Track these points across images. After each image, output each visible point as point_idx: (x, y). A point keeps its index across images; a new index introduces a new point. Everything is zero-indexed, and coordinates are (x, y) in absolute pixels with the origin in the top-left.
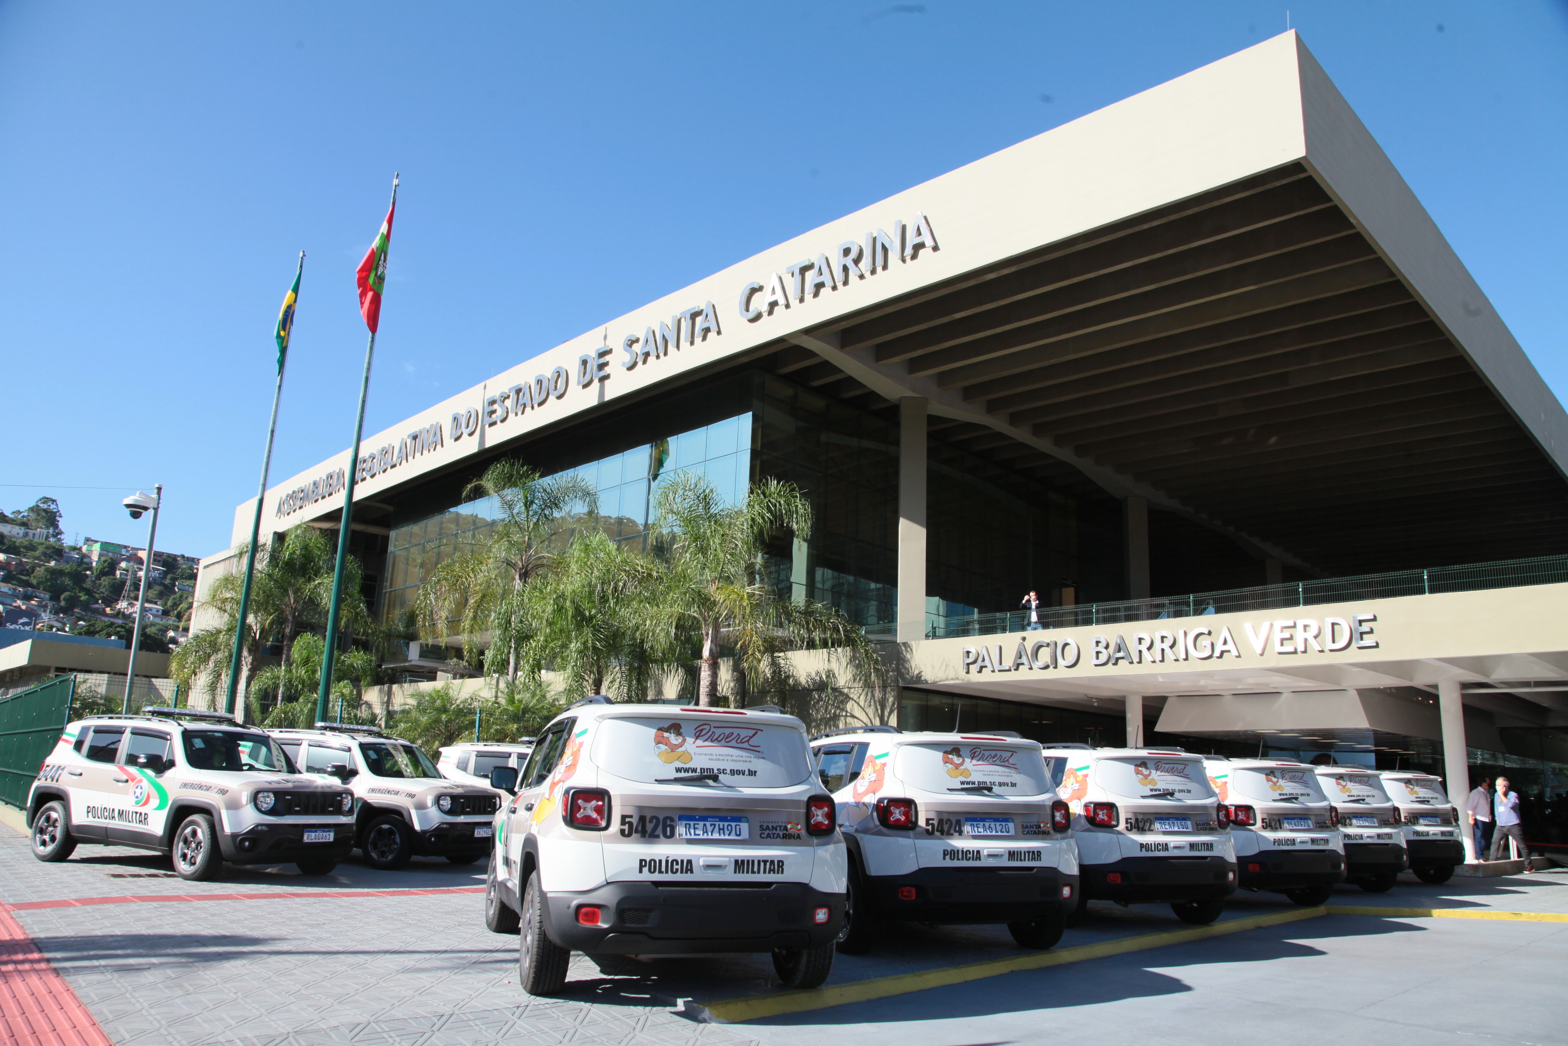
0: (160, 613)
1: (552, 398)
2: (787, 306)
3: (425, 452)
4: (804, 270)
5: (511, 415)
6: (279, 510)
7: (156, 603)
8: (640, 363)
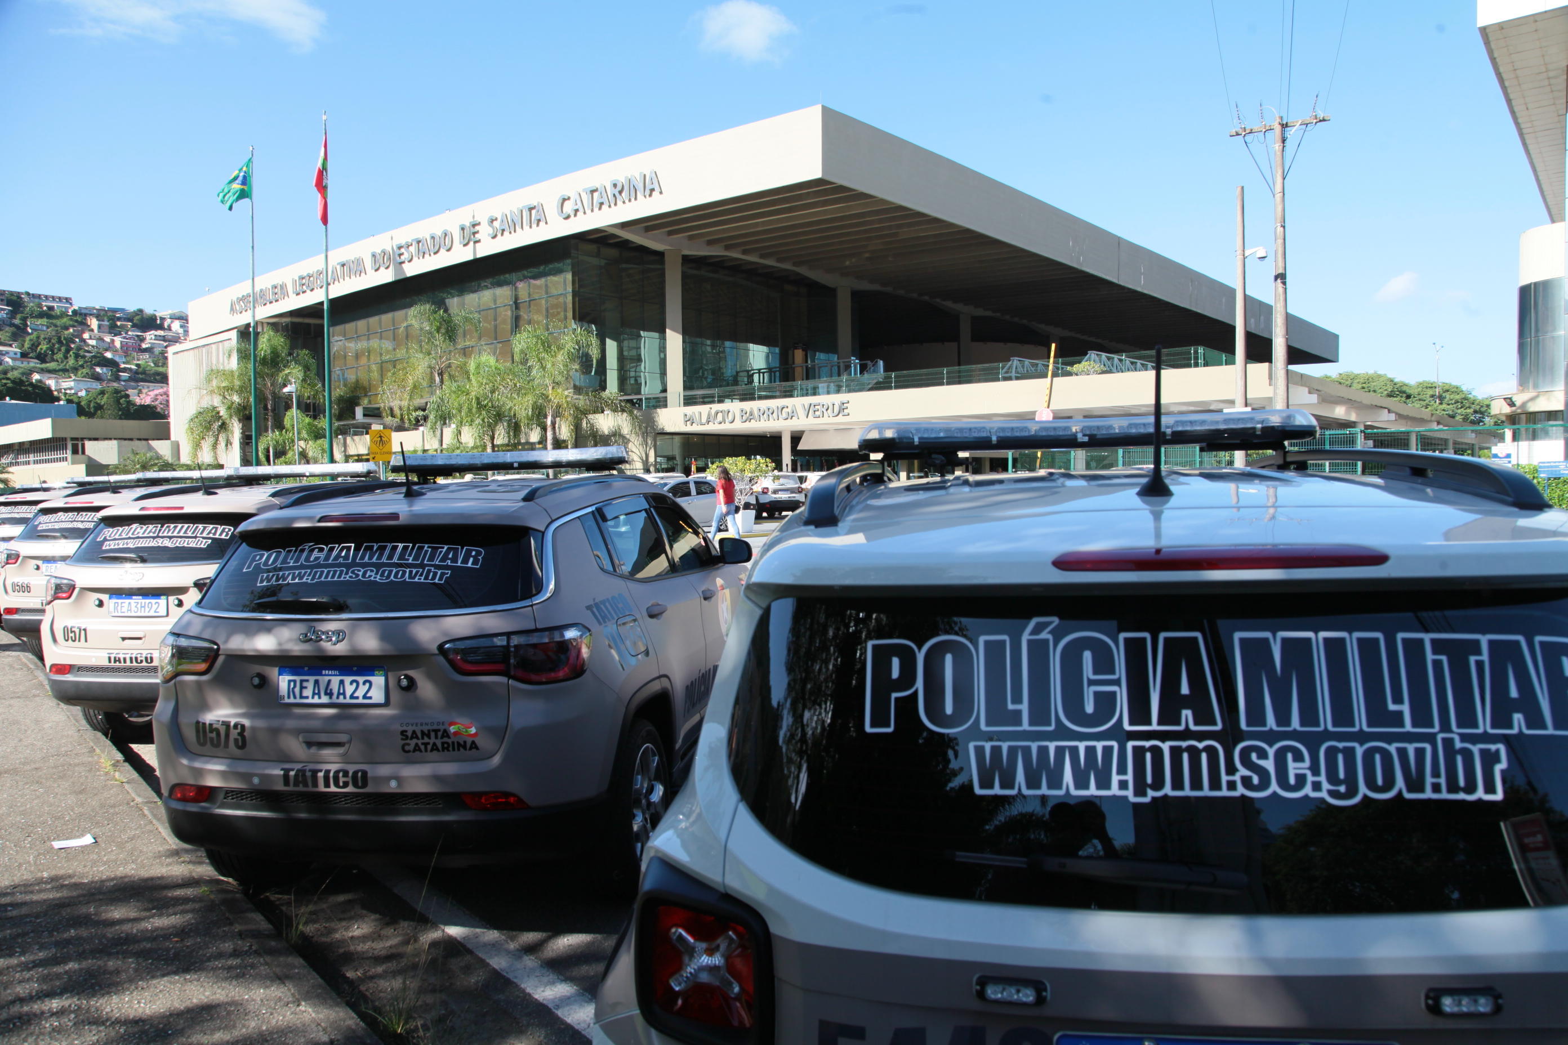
0: (19, 355)
1: (442, 251)
2: (585, 213)
3: (353, 277)
4: (593, 192)
5: (415, 259)
6: (232, 309)
7: (11, 346)
8: (499, 235)
